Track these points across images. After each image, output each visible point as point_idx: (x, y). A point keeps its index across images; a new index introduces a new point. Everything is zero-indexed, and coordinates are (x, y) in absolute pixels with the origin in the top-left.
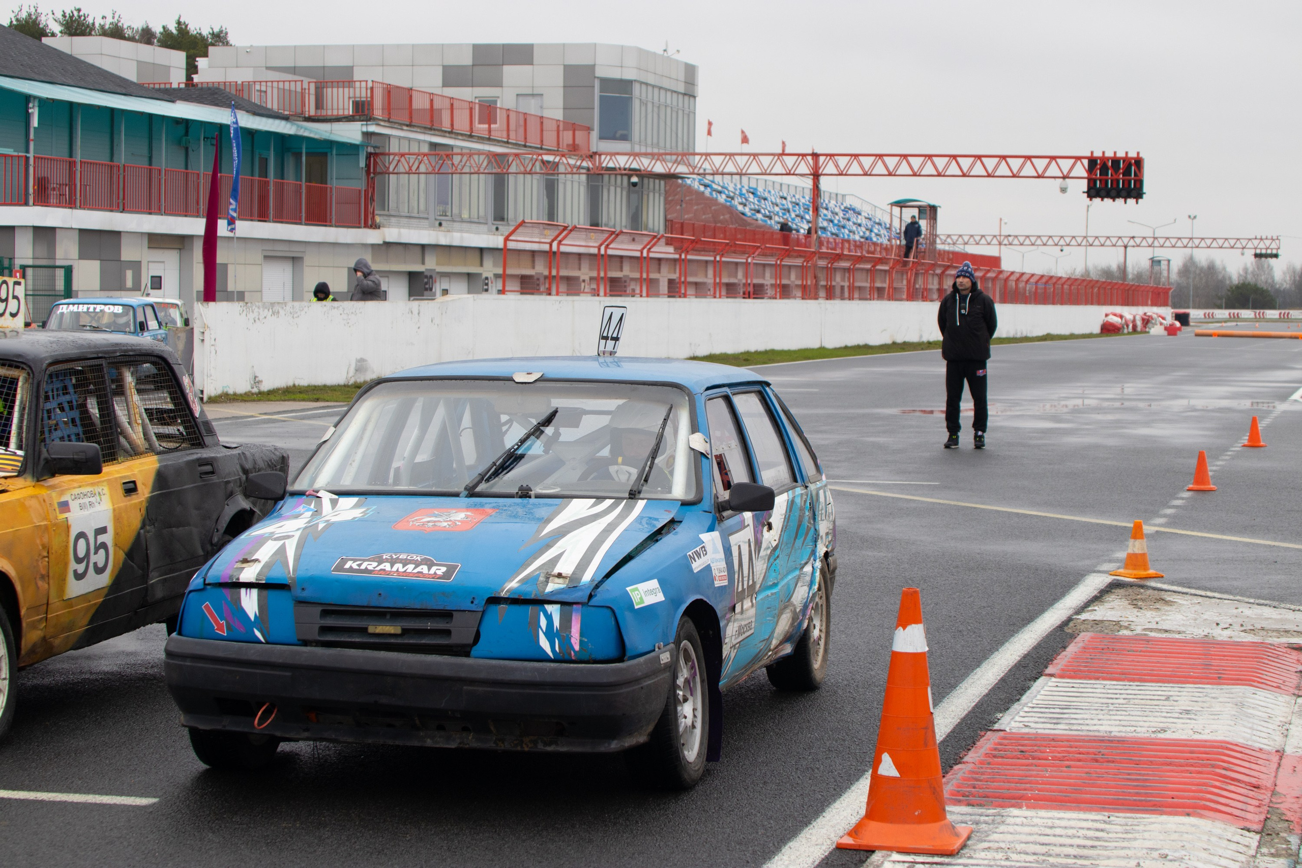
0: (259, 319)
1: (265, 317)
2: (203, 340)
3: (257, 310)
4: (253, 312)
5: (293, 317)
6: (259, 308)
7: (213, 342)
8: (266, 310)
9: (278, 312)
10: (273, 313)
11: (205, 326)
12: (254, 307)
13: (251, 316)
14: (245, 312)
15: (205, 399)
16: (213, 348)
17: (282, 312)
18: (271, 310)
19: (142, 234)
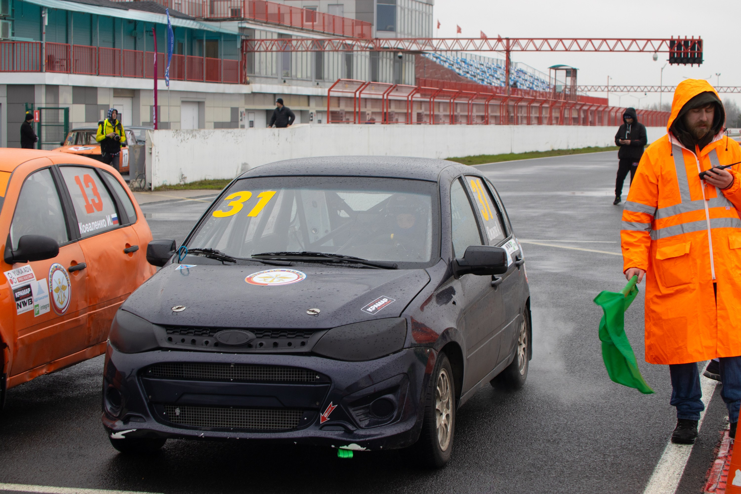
0: (184, 140)
1: (188, 139)
2: (151, 153)
3: (183, 134)
4: (181, 135)
5: (204, 139)
6: (184, 133)
7: (157, 154)
8: (188, 135)
9: (196, 136)
10: (193, 136)
11: (151, 144)
12: (181, 133)
13: (180, 138)
14: (176, 136)
15: (153, 188)
16: (157, 158)
17: (198, 135)
18: (191, 135)
19: (110, 89)
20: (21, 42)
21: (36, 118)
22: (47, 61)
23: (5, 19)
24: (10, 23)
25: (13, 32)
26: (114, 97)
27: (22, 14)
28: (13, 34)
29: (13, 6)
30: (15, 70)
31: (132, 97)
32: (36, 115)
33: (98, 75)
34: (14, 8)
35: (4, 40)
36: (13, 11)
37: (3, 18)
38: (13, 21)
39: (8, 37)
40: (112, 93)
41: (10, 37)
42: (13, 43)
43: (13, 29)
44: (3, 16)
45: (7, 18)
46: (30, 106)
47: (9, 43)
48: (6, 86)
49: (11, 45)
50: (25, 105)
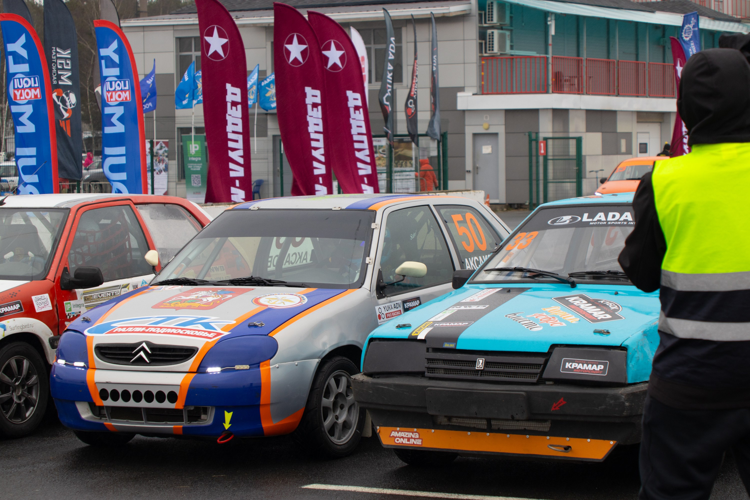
19: (632, 112)
20: (521, 57)
21: (541, 150)
22: (554, 80)
23: (502, 29)
24: (508, 33)
25: (512, 44)
26: (638, 122)
27: (523, 22)
28: (512, 48)
29: (511, 13)
30: (515, 91)
31: (660, 123)
32: (541, 146)
33: (618, 95)
34: (512, 15)
35: (501, 54)
36: (511, 18)
37: (500, 27)
38: (511, 31)
39: (505, 51)
40: (635, 117)
41: (508, 51)
42: (512, 58)
43: (511, 41)
44: (501, 24)
45: (504, 27)
46: (533, 136)
47: (507, 58)
48: (503, 113)
49: (509, 60)
50: (527, 134)
